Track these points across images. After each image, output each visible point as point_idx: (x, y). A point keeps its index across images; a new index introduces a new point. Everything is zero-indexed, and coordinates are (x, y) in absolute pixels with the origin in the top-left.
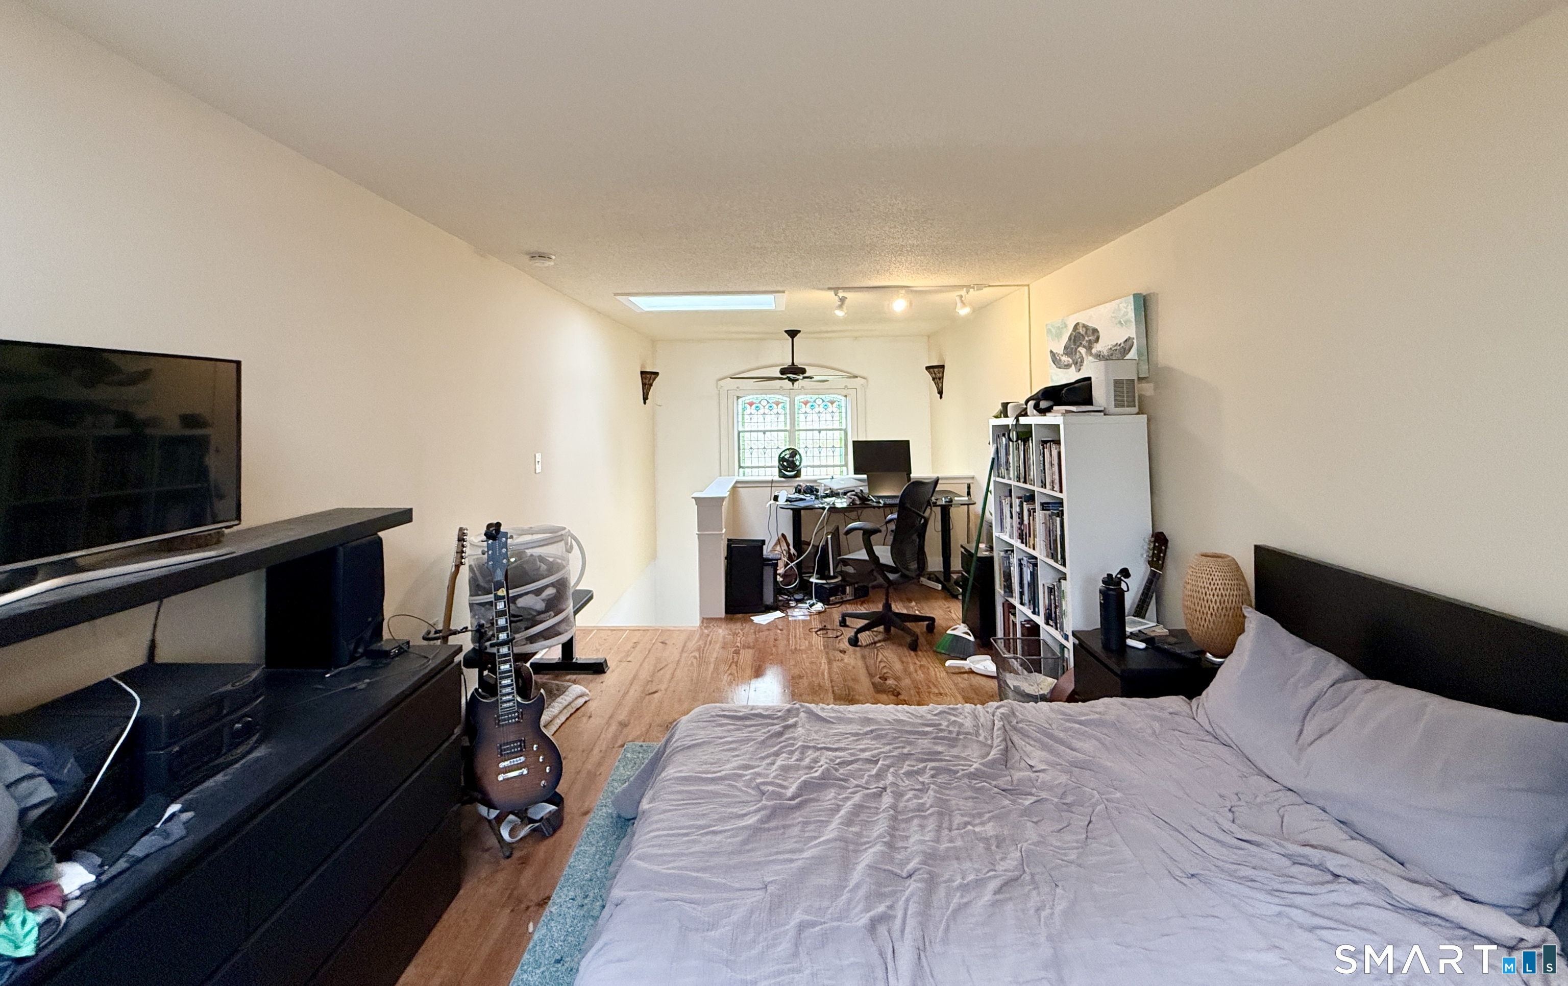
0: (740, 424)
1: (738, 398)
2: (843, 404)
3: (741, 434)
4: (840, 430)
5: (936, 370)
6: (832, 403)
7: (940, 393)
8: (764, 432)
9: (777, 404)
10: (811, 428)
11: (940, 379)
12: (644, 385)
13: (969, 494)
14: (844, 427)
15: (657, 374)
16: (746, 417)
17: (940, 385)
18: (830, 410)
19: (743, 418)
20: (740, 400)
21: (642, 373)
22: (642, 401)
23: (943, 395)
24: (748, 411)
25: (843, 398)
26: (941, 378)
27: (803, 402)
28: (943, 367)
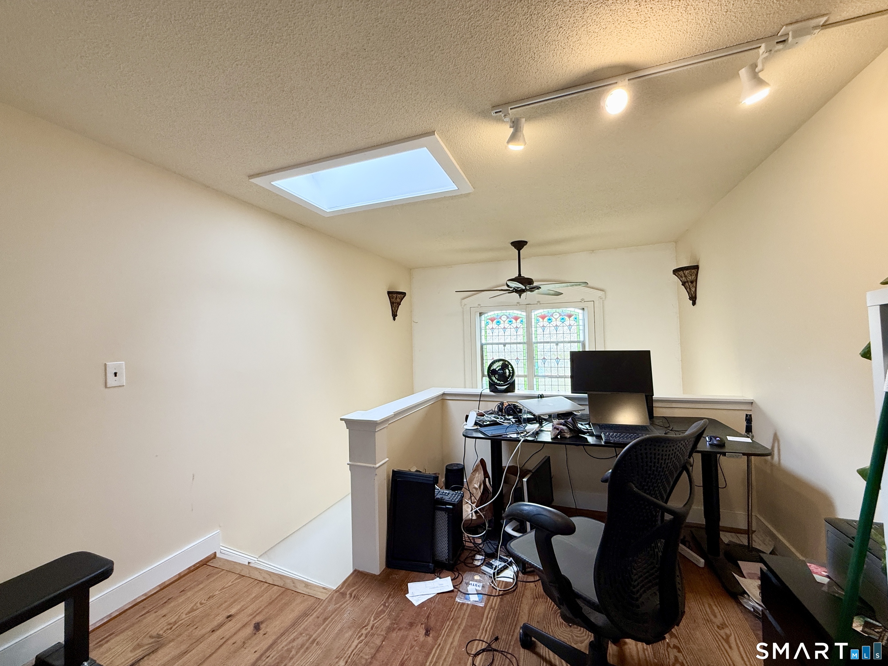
0: (483, 337)
1: (481, 314)
2: (581, 317)
3: (484, 347)
4: (578, 342)
5: (687, 272)
6: (570, 316)
7: (693, 299)
8: (505, 345)
9: (516, 319)
10: (548, 340)
11: (692, 282)
12: (392, 303)
13: (749, 429)
14: (582, 339)
15: (404, 294)
16: (489, 331)
17: (693, 289)
18: (567, 323)
19: (486, 332)
20: (483, 316)
21: (389, 293)
22: (392, 318)
23: (697, 301)
24: (490, 326)
25: (581, 311)
26: (695, 282)
27: (540, 317)
28: (697, 267)
